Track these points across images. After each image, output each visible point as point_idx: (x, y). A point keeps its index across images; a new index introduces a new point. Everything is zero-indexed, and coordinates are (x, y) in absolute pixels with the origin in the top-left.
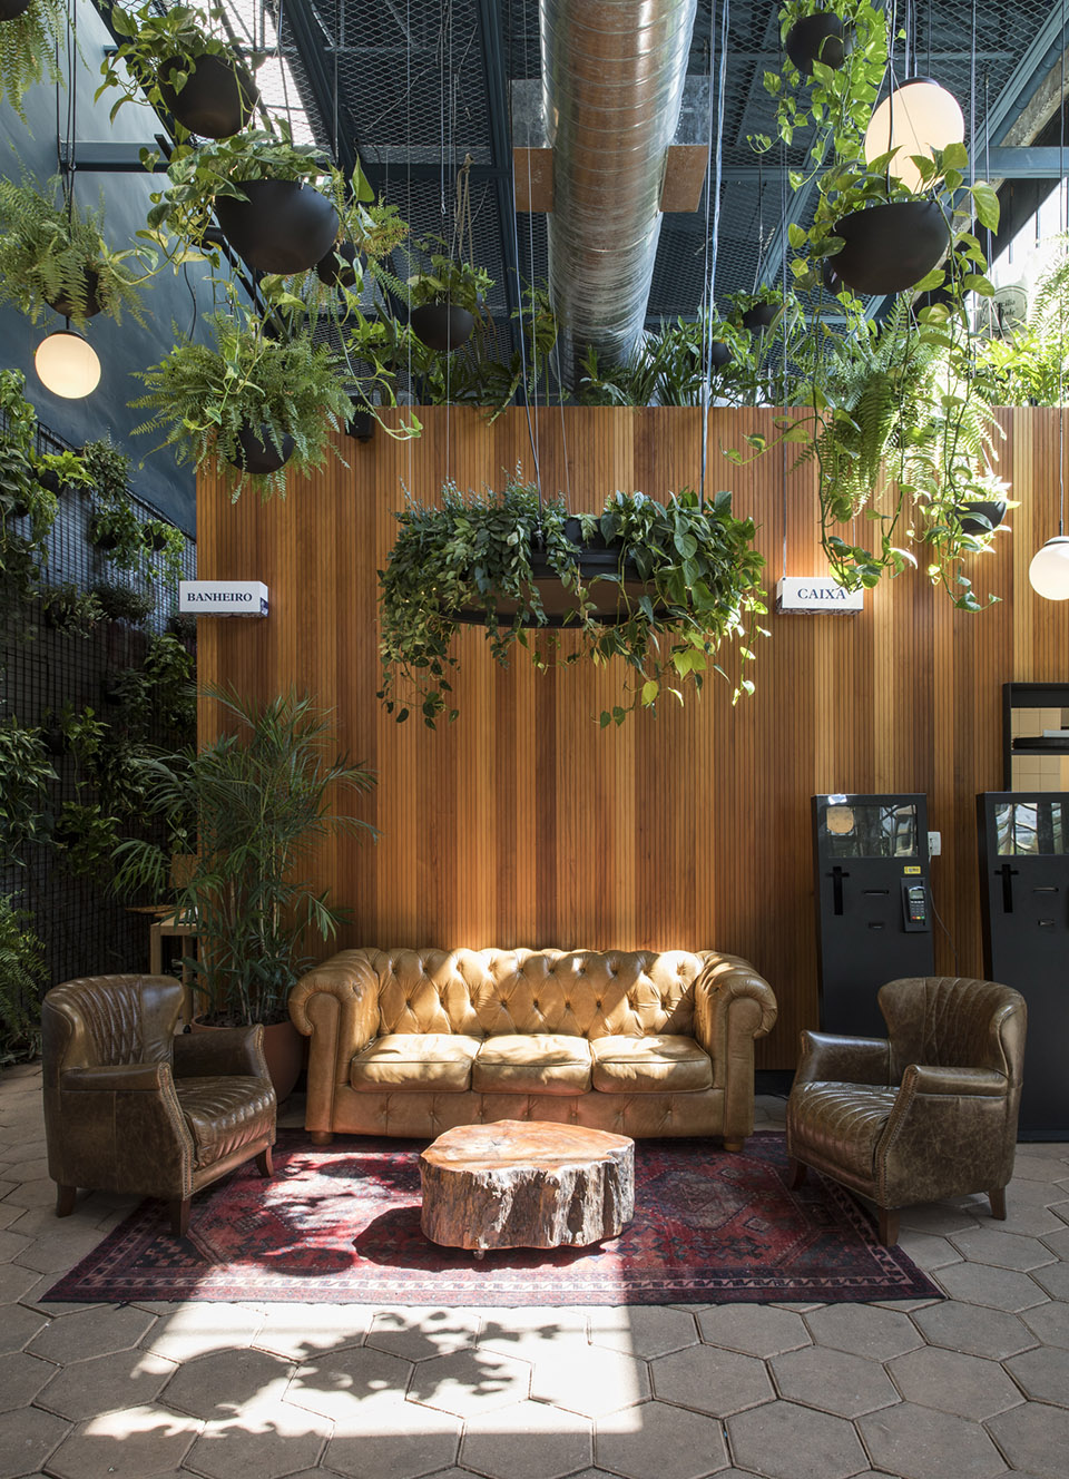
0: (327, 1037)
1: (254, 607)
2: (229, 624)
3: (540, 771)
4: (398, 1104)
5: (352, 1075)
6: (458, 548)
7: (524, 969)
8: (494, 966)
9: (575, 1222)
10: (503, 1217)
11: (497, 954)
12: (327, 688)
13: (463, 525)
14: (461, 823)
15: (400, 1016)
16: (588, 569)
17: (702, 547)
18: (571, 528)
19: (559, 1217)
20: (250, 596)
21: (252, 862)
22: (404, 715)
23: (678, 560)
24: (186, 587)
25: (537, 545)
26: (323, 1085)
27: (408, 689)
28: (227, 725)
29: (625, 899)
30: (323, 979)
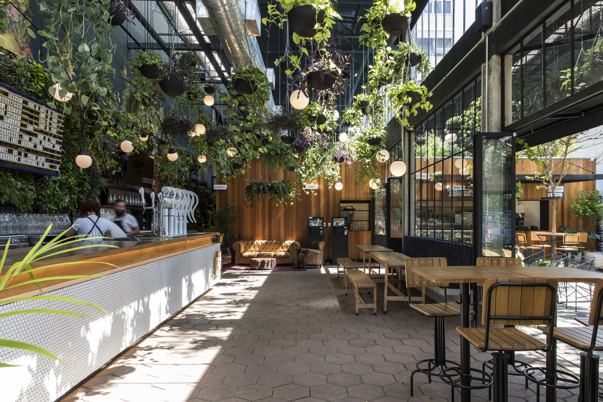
0: (237, 250)
1: (225, 189)
2: (221, 191)
3: (269, 213)
4: (247, 260)
5: (241, 255)
6: (254, 188)
7: (266, 243)
8: (261, 243)
9: (268, 265)
10: (259, 265)
11: (262, 241)
12: (236, 201)
13: (255, 185)
14: (257, 221)
15: (248, 250)
16: (269, 191)
17: (283, 188)
18: (268, 186)
19: (266, 265)
20: (224, 187)
21: (226, 227)
22: (248, 207)
23: (280, 190)
24: (215, 186)
25: (264, 188)
26: (237, 257)
27: (249, 203)
28: (221, 206)
29: (282, 233)
30: (237, 243)
